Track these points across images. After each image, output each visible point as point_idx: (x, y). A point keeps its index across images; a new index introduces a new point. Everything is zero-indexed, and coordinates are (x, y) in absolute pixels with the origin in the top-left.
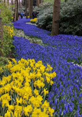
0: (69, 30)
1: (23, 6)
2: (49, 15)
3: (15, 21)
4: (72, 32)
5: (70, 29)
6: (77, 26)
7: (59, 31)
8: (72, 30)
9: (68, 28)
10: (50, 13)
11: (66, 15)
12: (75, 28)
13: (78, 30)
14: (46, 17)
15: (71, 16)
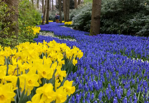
0: (113, 28)
1: (57, 10)
2: (88, 12)
3: (44, 24)
4: (117, 31)
5: (115, 28)
6: (124, 24)
7: (100, 30)
8: (118, 28)
9: (111, 27)
10: (89, 10)
11: (109, 10)
12: (121, 25)
13: (125, 28)
14: (84, 14)
15: (115, 10)
